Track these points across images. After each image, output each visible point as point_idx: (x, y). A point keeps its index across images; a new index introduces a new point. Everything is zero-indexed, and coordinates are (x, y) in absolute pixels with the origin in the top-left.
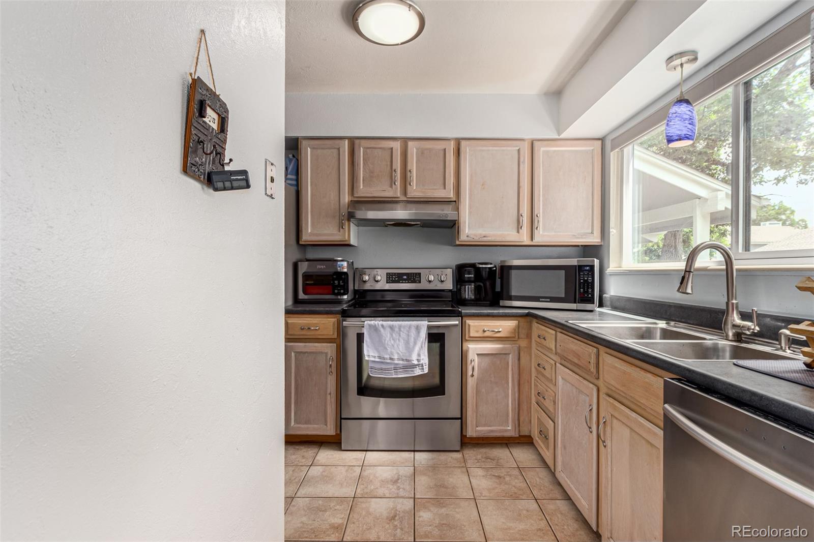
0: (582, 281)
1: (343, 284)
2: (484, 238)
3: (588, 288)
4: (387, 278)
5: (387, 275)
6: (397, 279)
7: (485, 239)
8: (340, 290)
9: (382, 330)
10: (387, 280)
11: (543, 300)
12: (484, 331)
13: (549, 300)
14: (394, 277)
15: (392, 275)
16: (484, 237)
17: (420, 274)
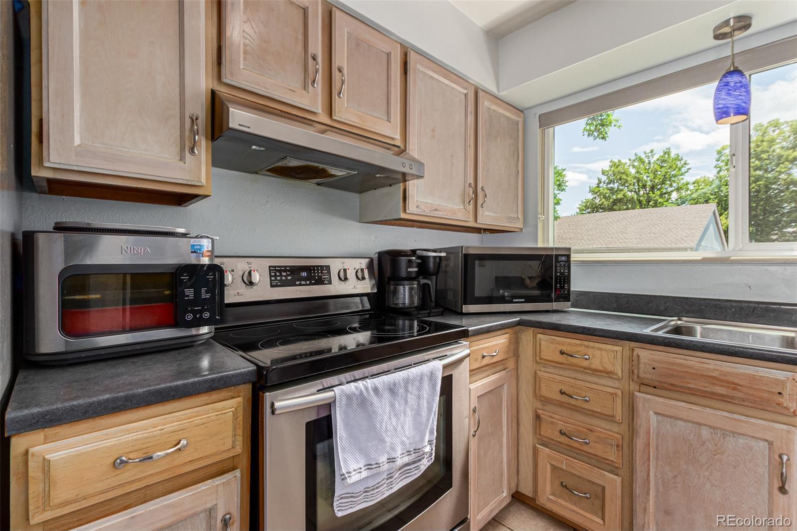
0: (558, 274)
1: (208, 296)
2: (436, 212)
3: (564, 283)
4: (271, 276)
5: (270, 270)
6: (289, 278)
7: (436, 214)
8: (201, 312)
9: (375, 400)
10: (271, 280)
11: (517, 300)
12: (484, 357)
13: (523, 300)
14: (284, 274)
15: (280, 271)
16: (436, 210)
17: (328, 267)
